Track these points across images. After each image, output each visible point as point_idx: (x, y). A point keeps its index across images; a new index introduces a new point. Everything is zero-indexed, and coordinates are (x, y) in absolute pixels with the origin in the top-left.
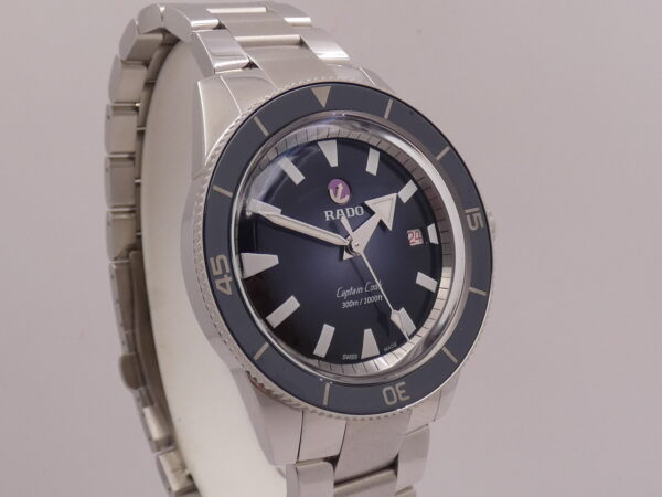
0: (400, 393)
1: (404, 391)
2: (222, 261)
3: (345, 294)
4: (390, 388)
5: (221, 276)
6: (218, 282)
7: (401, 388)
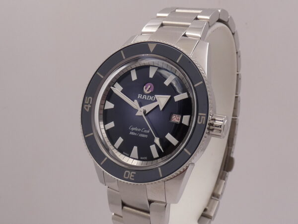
0: (131, 176)
1: (133, 176)
2: (90, 99)
3: (133, 129)
4: (129, 172)
5: (87, 104)
6: (85, 106)
7: (133, 174)
